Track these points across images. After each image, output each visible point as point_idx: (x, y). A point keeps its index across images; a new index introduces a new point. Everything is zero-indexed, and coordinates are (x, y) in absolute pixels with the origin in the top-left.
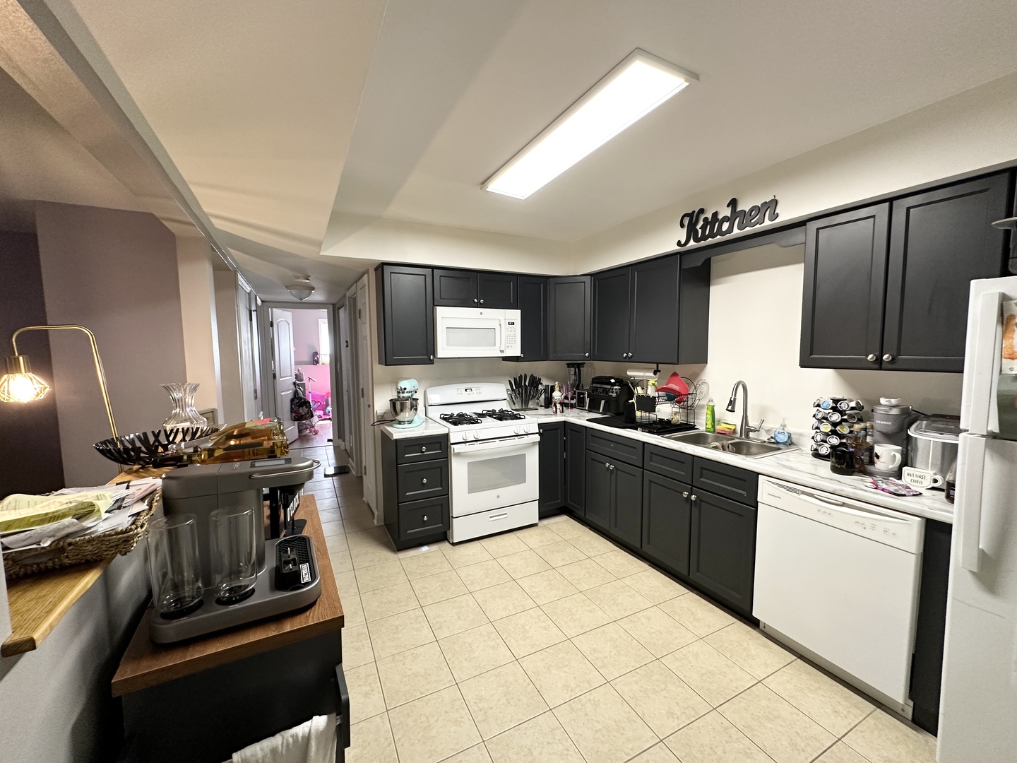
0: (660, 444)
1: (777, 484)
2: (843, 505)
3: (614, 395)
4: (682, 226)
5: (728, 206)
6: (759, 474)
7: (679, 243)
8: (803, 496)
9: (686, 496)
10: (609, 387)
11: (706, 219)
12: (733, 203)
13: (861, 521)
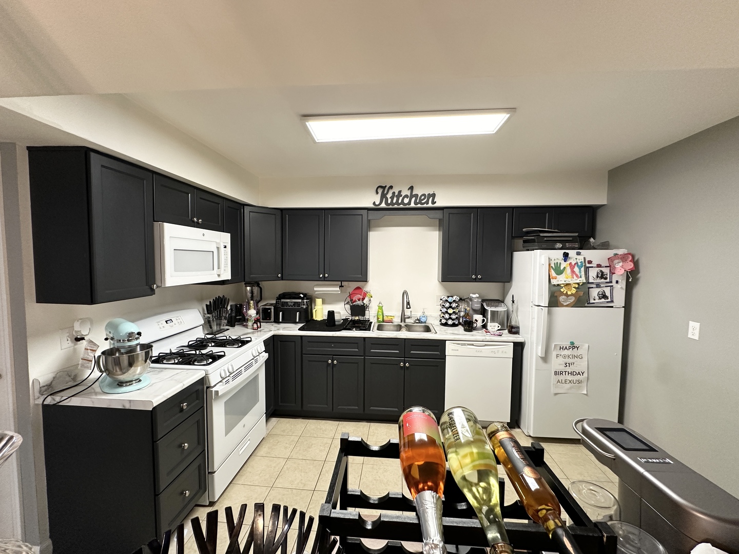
0: (380, 337)
1: (456, 343)
2: (486, 345)
3: (305, 307)
4: (377, 193)
5: (408, 189)
6: (446, 340)
7: (374, 203)
8: (469, 346)
9: (402, 365)
10: (300, 301)
11: (394, 193)
12: (411, 188)
13: (493, 350)
